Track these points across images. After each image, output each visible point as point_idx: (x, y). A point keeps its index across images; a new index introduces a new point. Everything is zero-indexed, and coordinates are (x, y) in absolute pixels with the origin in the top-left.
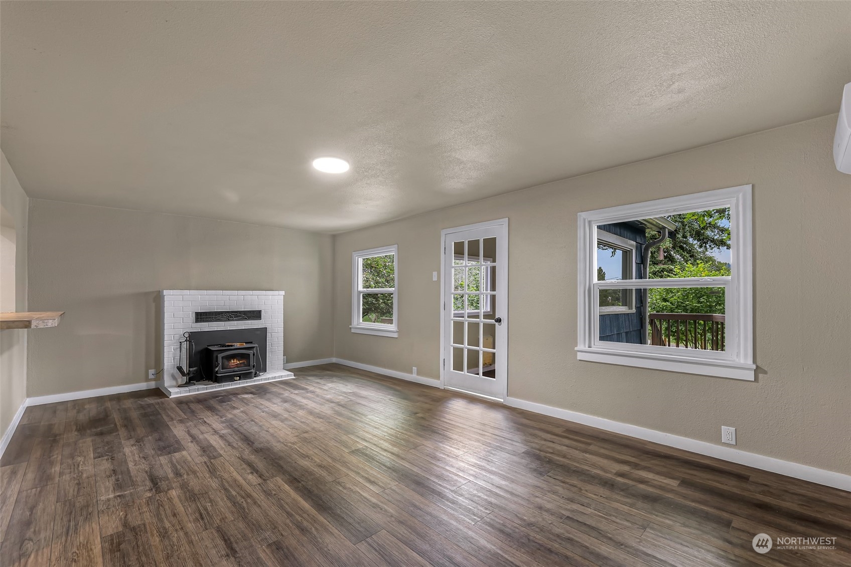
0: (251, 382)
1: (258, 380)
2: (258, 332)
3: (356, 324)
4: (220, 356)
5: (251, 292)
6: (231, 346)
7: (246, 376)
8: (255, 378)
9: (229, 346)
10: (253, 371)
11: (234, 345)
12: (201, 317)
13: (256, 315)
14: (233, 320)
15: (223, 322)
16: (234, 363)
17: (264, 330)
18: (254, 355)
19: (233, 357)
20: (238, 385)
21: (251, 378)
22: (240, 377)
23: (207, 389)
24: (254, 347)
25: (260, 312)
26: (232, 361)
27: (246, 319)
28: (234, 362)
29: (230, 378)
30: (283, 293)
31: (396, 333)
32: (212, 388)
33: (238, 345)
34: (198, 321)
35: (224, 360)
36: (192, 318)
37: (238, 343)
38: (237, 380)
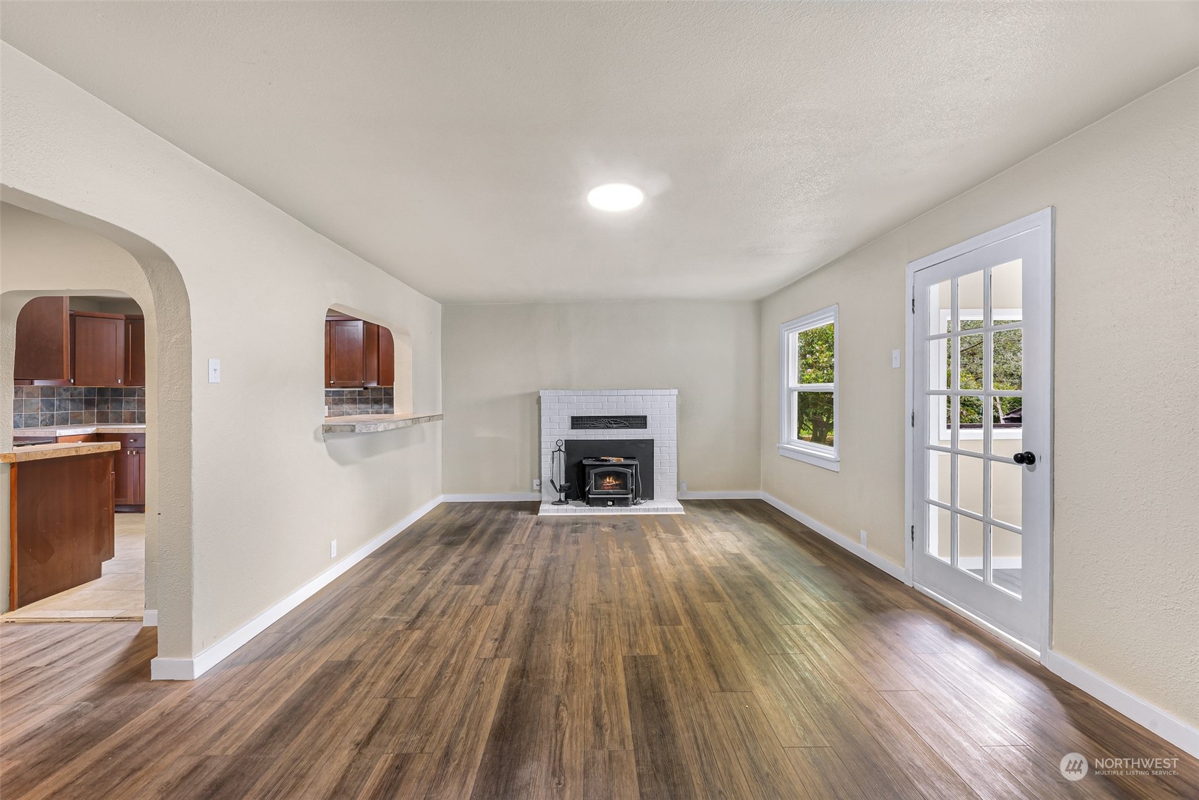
0: (626, 511)
1: (636, 510)
2: (643, 445)
3: (786, 443)
4: (593, 472)
5: (633, 392)
6: (606, 461)
7: (622, 502)
8: (633, 507)
9: (603, 460)
10: (630, 496)
11: (609, 460)
12: (578, 422)
13: (640, 422)
14: (613, 428)
15: (601, 430)
16: (609, 483)
17: (650, 443)
18: (632, 475)
19: (608, 474)
20: (609, 512)
21: (627, 505)
22: (614, 502)
23: (575, 511)
24: (633, 465)
25: (645, 418)
26: (608, 480)
27: (627, 427)
28: (610, 481)
29: (602, 502)
30: (675, 391)
31: (835, 464)
32: (581, 511)
33: (614, 460)
34: (573, 427)
35: (597, 478)
36: (568, 423)
37: (615, 457)
38: (611, 506)
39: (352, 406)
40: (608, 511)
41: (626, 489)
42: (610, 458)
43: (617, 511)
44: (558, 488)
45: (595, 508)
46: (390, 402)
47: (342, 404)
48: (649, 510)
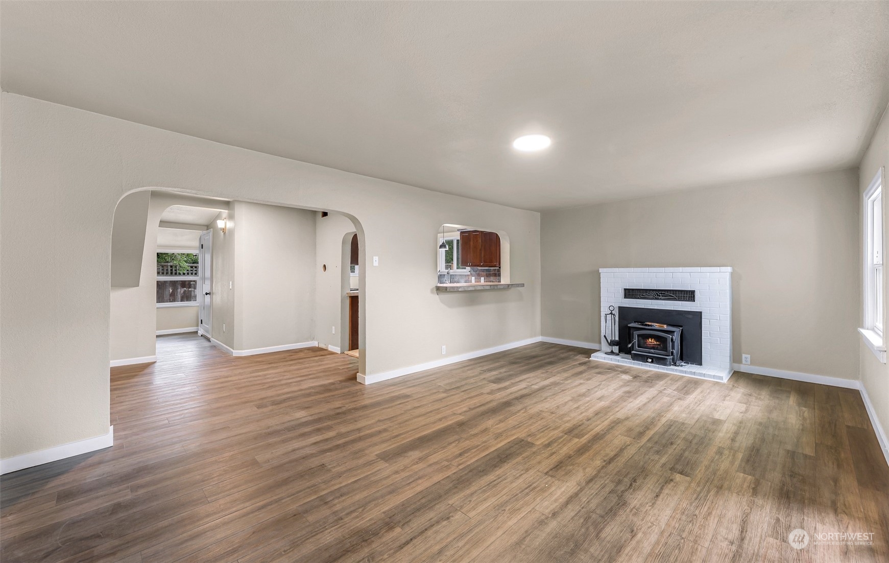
0: (663, 369)
1: (673, 370)
2: (690, 316)
4: (636, 333)
5: (681, 269)
6: (651, 326)
7: (661, 362)
8: (672, 367)
9: (646, 325)
12: (630, 293)
13: (689, 295)
14: (661, 299)
15: (650, 301)
16: (651, 342)
17: (699, 314)
18: (673, 340)
19: (651, 336)
21: (665, 364)
22: (652, 359)
24: (674, 332)
25: (693, 292)
26: (650, 340)
27: (675, 299)
29: (643, 359)
30: (729, 269)
34: (626, 296)
35: (640, 338)
36: (622, 293)
37: (657, 323)
38: (650, 362)
39: (495, 278)
40: (646, 366)
41: (666, 351)
42: (653, 324)
43: (655, 367)
44: (609, 341)
45: (636, 362)
46: (499, 275)
47: (490, 276)
48: (685, 372)
